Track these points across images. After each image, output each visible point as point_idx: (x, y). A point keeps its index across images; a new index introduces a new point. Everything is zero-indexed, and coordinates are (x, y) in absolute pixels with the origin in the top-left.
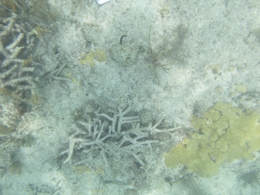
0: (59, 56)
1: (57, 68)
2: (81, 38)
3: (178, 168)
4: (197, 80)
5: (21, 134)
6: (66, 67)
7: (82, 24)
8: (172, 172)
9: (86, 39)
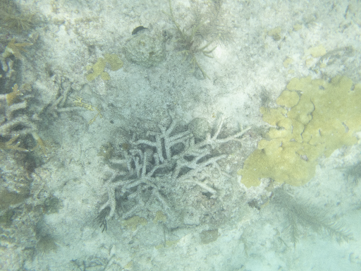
0: (56, 78)
1: (59, 95)
2: (79, 44)
3: (261, 184)
4: (256, 57)
5: (39, 198)
6: (72, 91)
7: (73, 23)
8: (255, 192)
9: (85, 43)
